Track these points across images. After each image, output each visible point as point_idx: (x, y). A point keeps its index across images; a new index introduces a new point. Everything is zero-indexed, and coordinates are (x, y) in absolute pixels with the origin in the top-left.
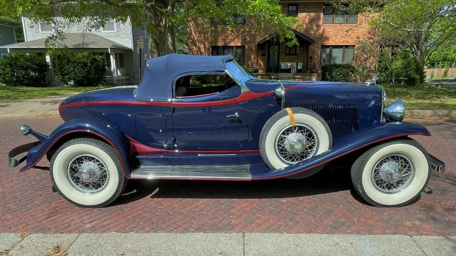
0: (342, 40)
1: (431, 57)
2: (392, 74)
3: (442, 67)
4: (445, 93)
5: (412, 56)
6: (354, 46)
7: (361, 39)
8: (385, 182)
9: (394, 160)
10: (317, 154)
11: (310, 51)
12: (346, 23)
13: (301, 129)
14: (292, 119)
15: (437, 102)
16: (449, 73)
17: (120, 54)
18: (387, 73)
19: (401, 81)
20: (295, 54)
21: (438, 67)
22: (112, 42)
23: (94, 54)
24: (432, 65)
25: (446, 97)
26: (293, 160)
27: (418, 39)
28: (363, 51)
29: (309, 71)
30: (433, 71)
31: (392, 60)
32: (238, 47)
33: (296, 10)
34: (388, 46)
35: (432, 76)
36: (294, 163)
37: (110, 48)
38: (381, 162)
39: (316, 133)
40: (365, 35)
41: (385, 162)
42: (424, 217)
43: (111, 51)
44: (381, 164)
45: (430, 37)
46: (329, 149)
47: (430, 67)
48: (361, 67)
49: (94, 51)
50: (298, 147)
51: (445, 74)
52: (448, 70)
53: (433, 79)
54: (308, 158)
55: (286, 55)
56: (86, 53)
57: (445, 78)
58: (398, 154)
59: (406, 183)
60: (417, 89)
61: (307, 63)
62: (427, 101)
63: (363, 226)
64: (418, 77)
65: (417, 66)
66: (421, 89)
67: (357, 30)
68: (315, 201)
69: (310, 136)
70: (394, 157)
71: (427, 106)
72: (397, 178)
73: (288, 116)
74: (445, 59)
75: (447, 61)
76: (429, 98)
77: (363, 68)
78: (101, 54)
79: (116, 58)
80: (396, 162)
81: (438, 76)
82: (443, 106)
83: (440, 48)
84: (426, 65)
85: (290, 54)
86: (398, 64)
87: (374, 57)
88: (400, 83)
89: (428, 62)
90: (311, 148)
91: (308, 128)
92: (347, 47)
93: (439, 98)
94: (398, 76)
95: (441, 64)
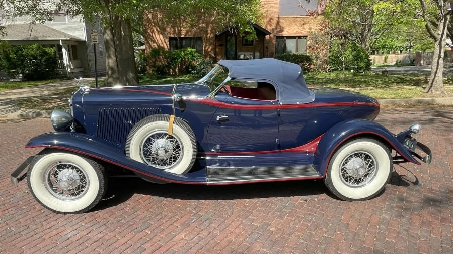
0: (295, 31)
2: (343, 63)
3: (382, 54)
6: (307, 36)
7: (313, 30)
11: (266, 42)
16: (389, 59)
17: (72, 45)
18: (338, 61)
19: (351, 68)
20: (252, 44)
21: (378, 54)
22: (63, 33)
23: (44, 46)
24: (374, 52)
28: (316, 41)
30: (375, 58)
34: (338, 36)
35: (374, 62)
37: (62, 40)
40: (316, 27)
43: (62, 43)
47: (372, 54)
48: (314, 57)
49: (44, 43)
51: (385, 60)
52: (387, 57)
53: (375, 65)
55: (243, 45)
56: (35, 46)
57: (385, 64)
61: (264, 53)
74: (384, 47)
75: (386, 48)
77: (316, 58)
78: (52, 46)
79: (69, 51)
81: (379, 62)
85: (247, 45)
88: (350, 71)
92: (300, 37)
95: (380, 51)
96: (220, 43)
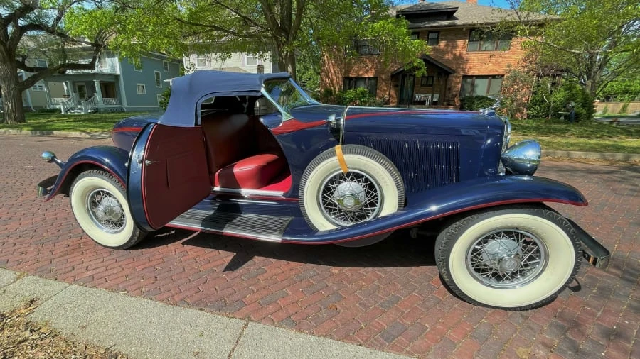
0: (488, 70)
1: (605, 89)
2: (548, 107)
3: (621, 101)
4: (622, 131)
5: (579, 87)
6: (503, 76)
7: (513, 68)
8: (491, 269)
9: (510, 237)
10: (381, 216)
11: (449, 82)
12: (496, 50)
13: (356, 177)
14: (342, 161)
15: (609, 142)
16: (630, 108)
18: (543, 106)
19: (561, 115)
20: (432, 86)
21: (614, 101)
24: (607, 98)
25: (623, 137)
26: (346, 220)
27: (590, 67)
28: (514, 81)
29: (445, 103)
30: (607, 106)
31: (551, 91)
32: (369, 78)
33: (436, 37)
34: (548, 75)
35: (605, 111)
36: (346, 224)
38: (486, 238)
39: (379, 185)
40: (518, 63)
41: (493, 238)
42: (556, 342)
44: (486, 240)
45: (608, 65)
46: (398, 209)
47: (604, 101)
48: (509, 99)
50: (349, 204)
51: (624, 109)
52: (628, 105)
53: (606, 115)
54: (368, 219)
55: (422, 86)
57: (623, 114)
58: (517, 229)
59: (530, 275)
60: (582, 125)
61: (445, 95)
62: (593, 141)
63: (437, 342)
64: (584, 112)
65: (585, 99)
66: (586, 126)
67: (509, 57)
68: (379, 278)
69: (371, 188)
70: (510, 233)
71: (592, 147)
72: (511, 268)
73: (336, 158)
74: (625, 92)
75: (629, 94)
76: (597, 138)
77: (511, 100)
80: (514, 240)
81: (613, 111)
82: (617, 149)
83: (621, 78)
84: (598, 99)
85: (427, 85)
86: (559, 96)
87: (528, 88)
88: (559, 118)
89: (601, 94)
90: (373, 204)
91: (367, 176)
92: (494, 77)
93: (611, 137)
94: (556, 110)
95: (619, 97)
96: (395, 83)
